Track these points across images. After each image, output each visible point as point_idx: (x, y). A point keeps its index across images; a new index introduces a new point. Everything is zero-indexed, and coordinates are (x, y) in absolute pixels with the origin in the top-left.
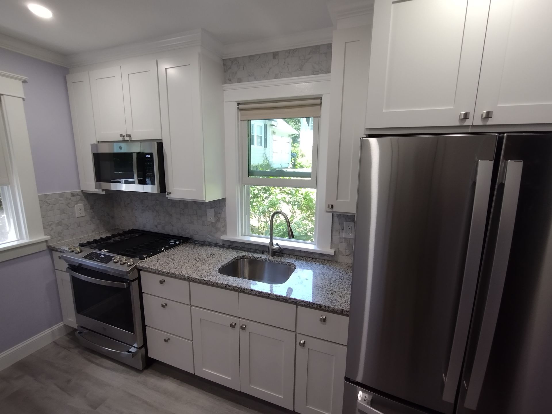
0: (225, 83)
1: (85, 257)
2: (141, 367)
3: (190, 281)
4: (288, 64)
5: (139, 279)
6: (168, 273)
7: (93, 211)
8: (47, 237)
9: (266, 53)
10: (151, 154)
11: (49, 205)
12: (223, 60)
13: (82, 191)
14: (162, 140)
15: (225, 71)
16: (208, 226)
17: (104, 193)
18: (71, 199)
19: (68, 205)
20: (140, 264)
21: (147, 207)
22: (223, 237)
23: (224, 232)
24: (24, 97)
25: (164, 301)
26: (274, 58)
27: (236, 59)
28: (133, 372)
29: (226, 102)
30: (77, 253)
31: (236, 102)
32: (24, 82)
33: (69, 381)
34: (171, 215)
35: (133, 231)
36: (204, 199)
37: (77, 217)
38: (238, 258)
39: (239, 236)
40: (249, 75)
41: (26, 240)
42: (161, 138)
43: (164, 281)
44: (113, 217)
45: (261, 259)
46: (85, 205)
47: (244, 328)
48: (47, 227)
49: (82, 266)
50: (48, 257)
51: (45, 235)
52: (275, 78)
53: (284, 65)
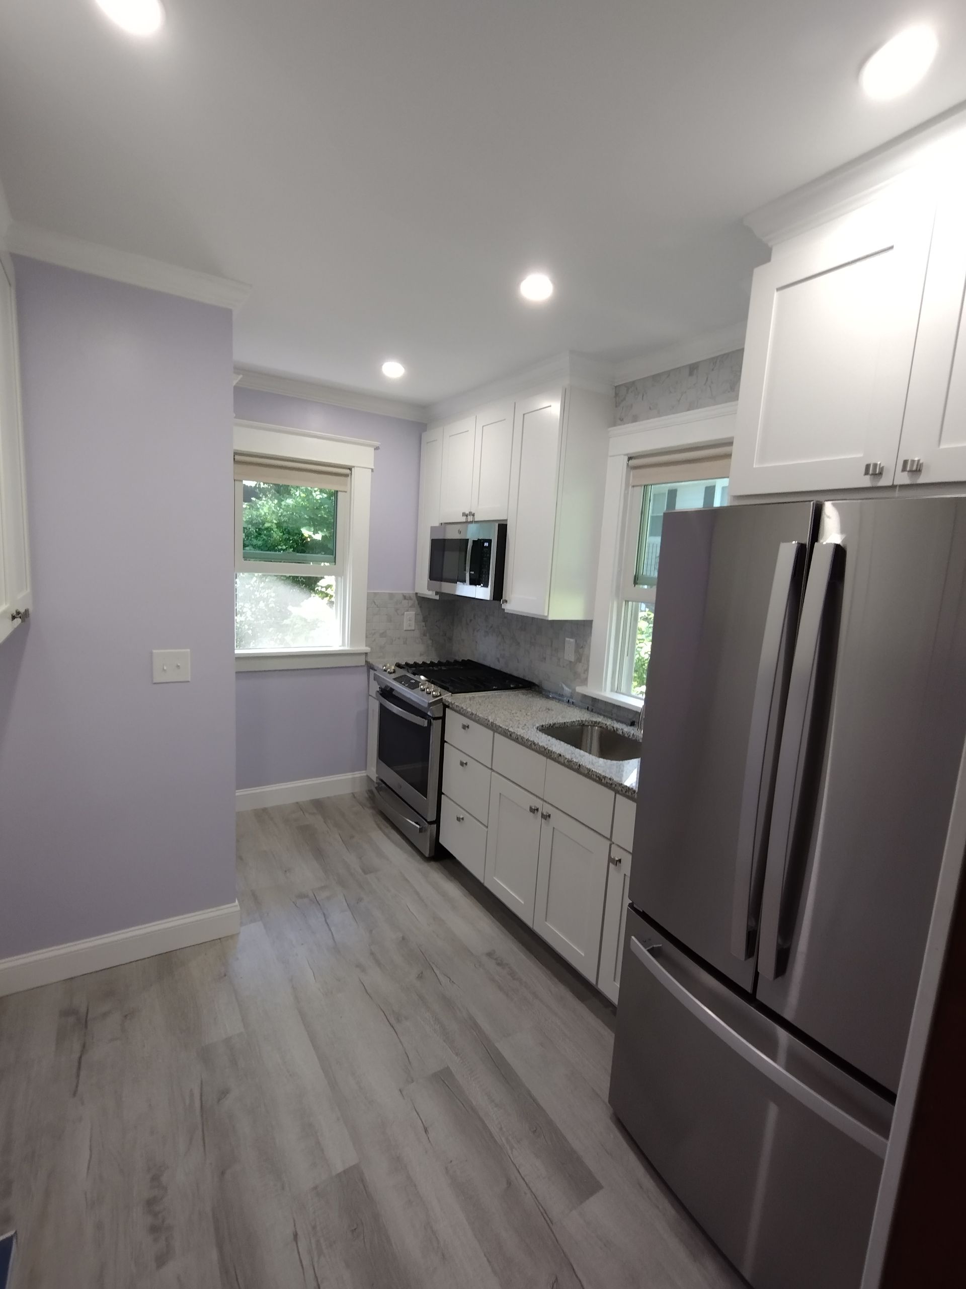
0: (614, 424)
1: (395, 679)
2: (427, 855)
3: (494, 731)
4: (712, 383)
5: (443, 718)
6: (472, 714)
7: (425, 624)
8: (367, 649)
9: (678, 368)
10: (490, 541)
11: (376, 606)
12: (616, 387)
13: (417, 594)
14: (507, 520)
15: (617, 405)
16: (564, 667)
17: (437, 597)
18: (401, 602)
19: (396, 610)
20: (447, 698)
21: (491, 627)
22: (580, 689)
23: (585, 682)
24: (373, 467)
25: (465, 759)
26: (691, 374)
27: (633, 383)
28: (418, 858)
29: (610, 456)
30: (390, 673)
31: (625, 455)
32: (377, 448)
33: (352, 837)
34: (518, 644)
35: (470, 662)
36: (546, 614)
37: (405, 629)
38: (586, 724)
39: (605, 690)
40: (650, 408)
41: (347, 648)
42: (505, 518)
43: (468, 727)
44: (450, 639)
45: (622, 732)
46: (416, 615)
47: (546, 817)
48: (370, 636)
49: (394, 693)
50: (364, 677)
51: (366, 646)
52: (688, 410)
53: (705, 384)
